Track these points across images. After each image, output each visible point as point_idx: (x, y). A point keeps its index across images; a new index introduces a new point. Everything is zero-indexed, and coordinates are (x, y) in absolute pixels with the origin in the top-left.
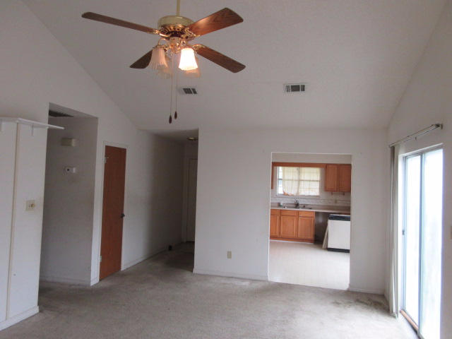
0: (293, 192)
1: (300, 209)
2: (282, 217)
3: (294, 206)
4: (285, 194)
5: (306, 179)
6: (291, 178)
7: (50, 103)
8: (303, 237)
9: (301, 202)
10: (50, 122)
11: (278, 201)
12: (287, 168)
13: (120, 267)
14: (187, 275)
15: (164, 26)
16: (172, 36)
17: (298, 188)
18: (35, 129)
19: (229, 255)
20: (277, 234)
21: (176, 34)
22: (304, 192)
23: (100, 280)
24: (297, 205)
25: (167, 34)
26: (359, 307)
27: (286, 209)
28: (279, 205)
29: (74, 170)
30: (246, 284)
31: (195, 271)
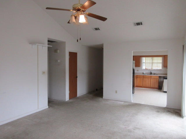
0: (150, 68)
1: (152, 75)
2: (144, 79)
3: (150, 74)
4: (146, 69)
5: (156, 62)
6: (149, 62)
7: (48, 38)
8: (153, 87)
9: (153, 72)
10: (48, 45)
11: (143, 72)
12: (147, 58)
13: (77, 96)
14: (100, 99)
15: (74, 8)
16: (77, 11)
17: (152, 66)
18: (43, 47)
19: (116, 92)
20: (142, 86)
21: (79, 10)
22: (154, 68)
23: (69, 99)
24: (151, 73)
25: (76, 10)
26: (168, 113)
27: (146, 75)
28: (143, 73)
29: (59, 61)
30: (122, 103)
31: (103, 98)
